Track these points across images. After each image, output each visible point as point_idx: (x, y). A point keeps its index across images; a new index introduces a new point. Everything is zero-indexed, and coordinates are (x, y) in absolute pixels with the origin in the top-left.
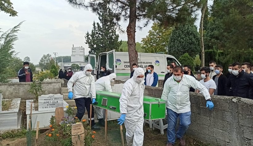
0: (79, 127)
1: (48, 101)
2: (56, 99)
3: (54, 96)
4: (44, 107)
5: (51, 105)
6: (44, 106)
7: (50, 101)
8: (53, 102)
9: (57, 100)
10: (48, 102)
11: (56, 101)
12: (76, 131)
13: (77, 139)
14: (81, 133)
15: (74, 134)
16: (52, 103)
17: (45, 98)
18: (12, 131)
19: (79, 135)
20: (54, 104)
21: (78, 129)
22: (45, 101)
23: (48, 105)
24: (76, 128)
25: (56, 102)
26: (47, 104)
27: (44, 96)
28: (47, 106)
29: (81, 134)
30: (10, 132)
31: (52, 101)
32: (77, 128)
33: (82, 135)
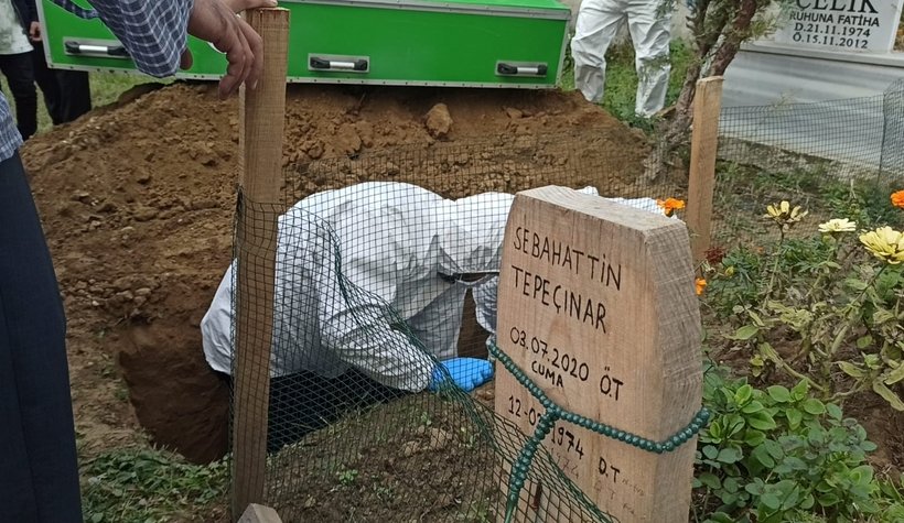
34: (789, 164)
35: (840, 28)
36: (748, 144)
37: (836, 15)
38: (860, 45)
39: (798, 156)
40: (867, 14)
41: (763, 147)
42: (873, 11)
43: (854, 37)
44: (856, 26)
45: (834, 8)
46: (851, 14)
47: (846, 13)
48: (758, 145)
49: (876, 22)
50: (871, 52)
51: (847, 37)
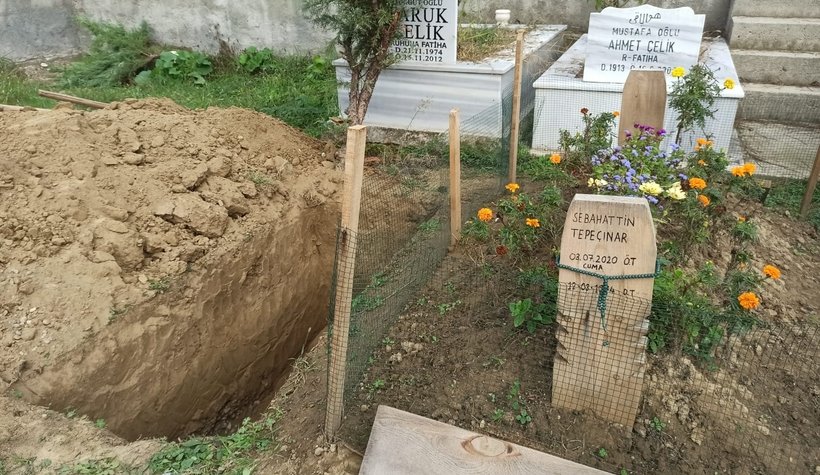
0: (615, 228)
1: (626, 38)
2: (665, 30)
3: (658, 16)
4: (608, 67)
5: (639, 58)
6: (608, 62)
7: (637, 38)
8: (652, 46)
9: (672, 40)
10: (628, 45)
11: (665, 41)
12: (589, 247)
13: (590, 298)
14: (629, 271)
15: (574, 265)
16: (646, 53)
17: (617, 25)
18: (477, 143)
19: (605, 279)
20: (653, 54)
21: (609, 236)
22: (617, 38)
23: (624, 58)
24: (591, 226)
25: (664, 48)
26: (620, 53)
27: (613, 15)
28: (622, 63)
29: (622, 278)
30: (472, 143)
31: (644, 43)
32: (601, 227)
33: (630, 285)
34: (414, 138)
35: (424, 49)
36: (384, 129)
37: (420, 42)
38: (438, 59)
39: (418, 133)
40: (438, 41)
41: (394, 130)
42: (441, 39)
43: (433, 55)
44: (433, 48)
45: (418, 37)
46: (429, 41)
47: (425, 40)
48: (391, 129)
49: (444, 45)
50: (445, 64)
51: (429, 55)
